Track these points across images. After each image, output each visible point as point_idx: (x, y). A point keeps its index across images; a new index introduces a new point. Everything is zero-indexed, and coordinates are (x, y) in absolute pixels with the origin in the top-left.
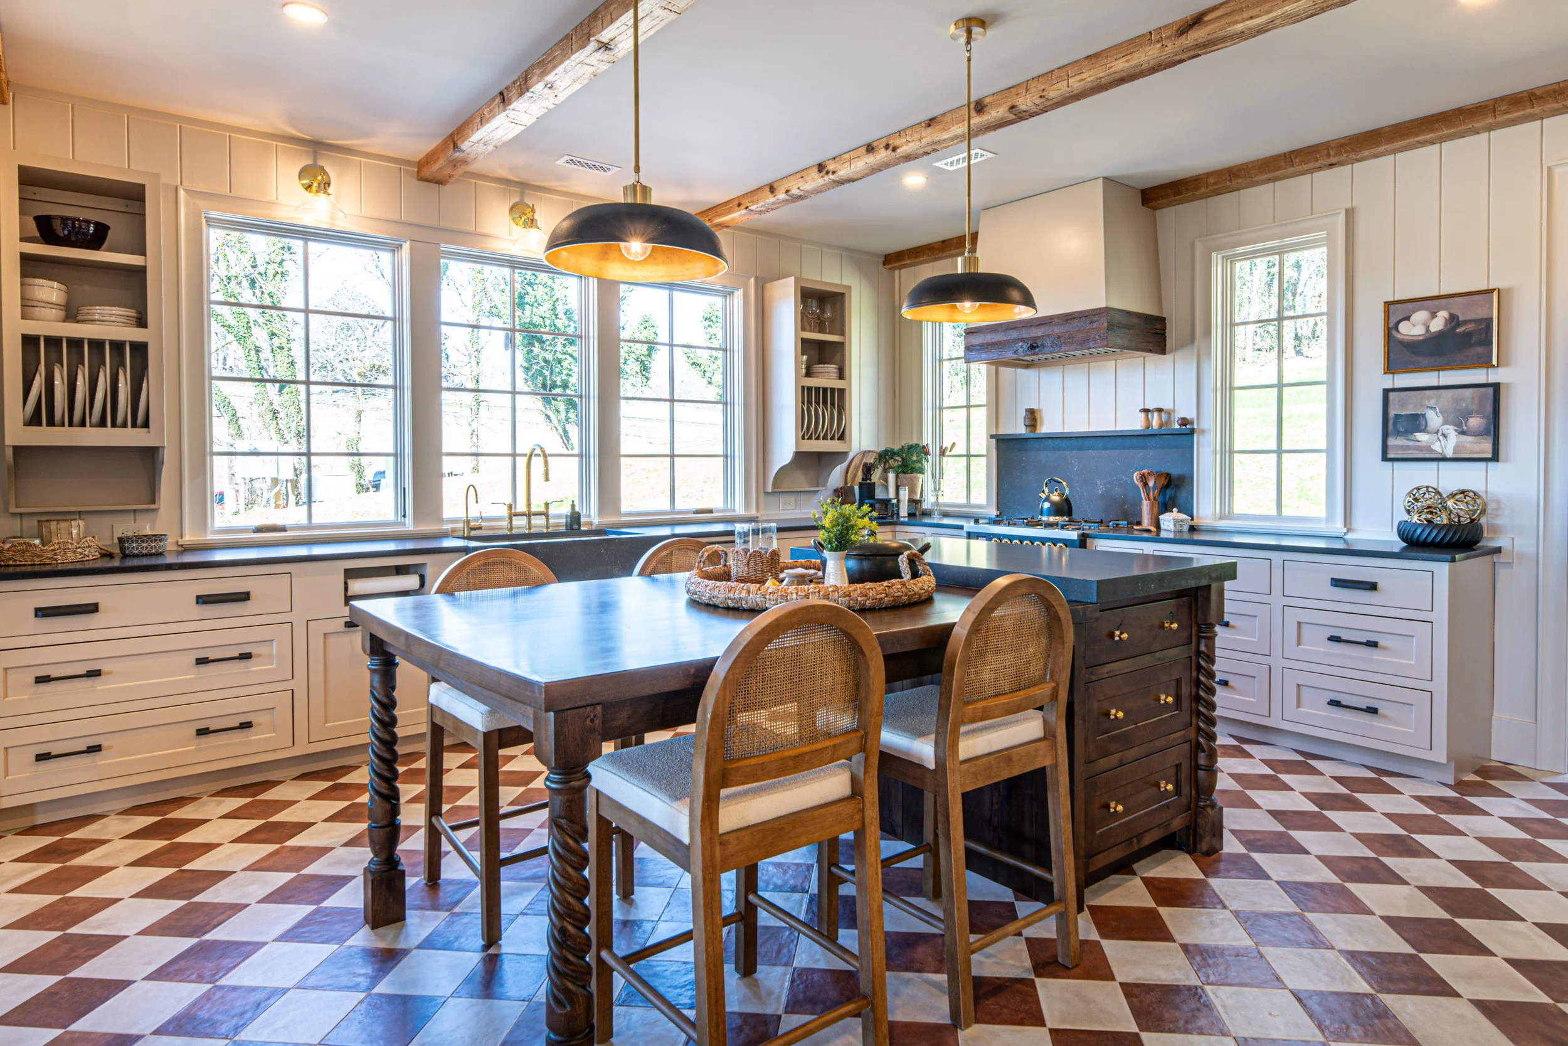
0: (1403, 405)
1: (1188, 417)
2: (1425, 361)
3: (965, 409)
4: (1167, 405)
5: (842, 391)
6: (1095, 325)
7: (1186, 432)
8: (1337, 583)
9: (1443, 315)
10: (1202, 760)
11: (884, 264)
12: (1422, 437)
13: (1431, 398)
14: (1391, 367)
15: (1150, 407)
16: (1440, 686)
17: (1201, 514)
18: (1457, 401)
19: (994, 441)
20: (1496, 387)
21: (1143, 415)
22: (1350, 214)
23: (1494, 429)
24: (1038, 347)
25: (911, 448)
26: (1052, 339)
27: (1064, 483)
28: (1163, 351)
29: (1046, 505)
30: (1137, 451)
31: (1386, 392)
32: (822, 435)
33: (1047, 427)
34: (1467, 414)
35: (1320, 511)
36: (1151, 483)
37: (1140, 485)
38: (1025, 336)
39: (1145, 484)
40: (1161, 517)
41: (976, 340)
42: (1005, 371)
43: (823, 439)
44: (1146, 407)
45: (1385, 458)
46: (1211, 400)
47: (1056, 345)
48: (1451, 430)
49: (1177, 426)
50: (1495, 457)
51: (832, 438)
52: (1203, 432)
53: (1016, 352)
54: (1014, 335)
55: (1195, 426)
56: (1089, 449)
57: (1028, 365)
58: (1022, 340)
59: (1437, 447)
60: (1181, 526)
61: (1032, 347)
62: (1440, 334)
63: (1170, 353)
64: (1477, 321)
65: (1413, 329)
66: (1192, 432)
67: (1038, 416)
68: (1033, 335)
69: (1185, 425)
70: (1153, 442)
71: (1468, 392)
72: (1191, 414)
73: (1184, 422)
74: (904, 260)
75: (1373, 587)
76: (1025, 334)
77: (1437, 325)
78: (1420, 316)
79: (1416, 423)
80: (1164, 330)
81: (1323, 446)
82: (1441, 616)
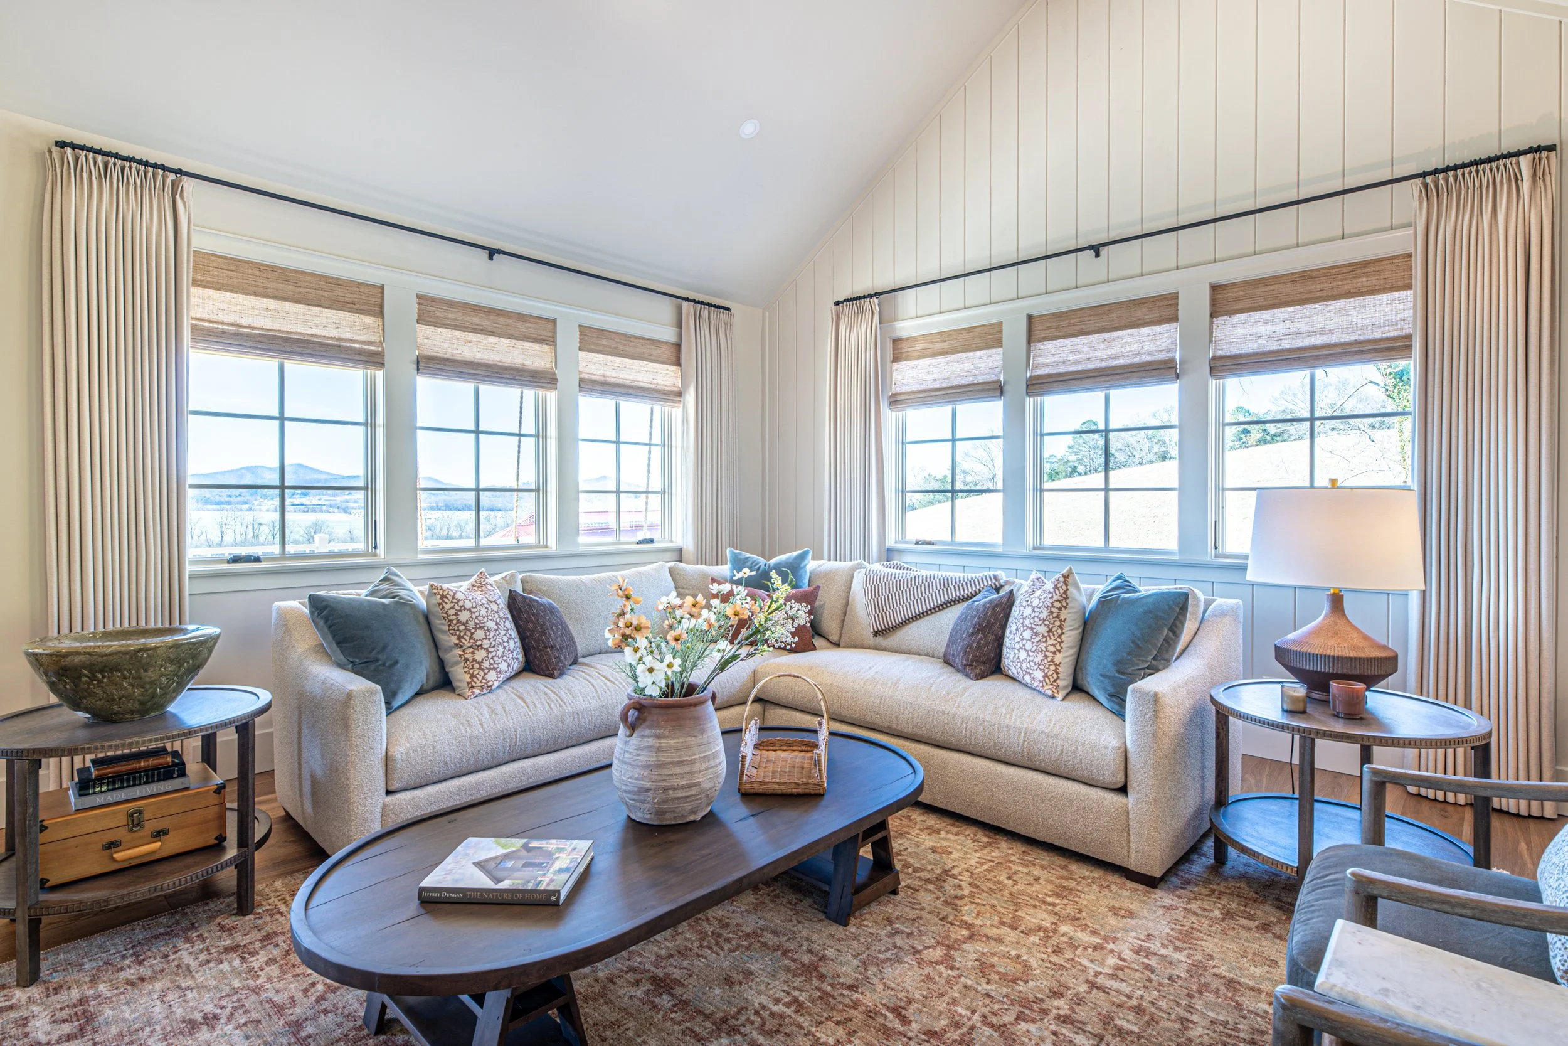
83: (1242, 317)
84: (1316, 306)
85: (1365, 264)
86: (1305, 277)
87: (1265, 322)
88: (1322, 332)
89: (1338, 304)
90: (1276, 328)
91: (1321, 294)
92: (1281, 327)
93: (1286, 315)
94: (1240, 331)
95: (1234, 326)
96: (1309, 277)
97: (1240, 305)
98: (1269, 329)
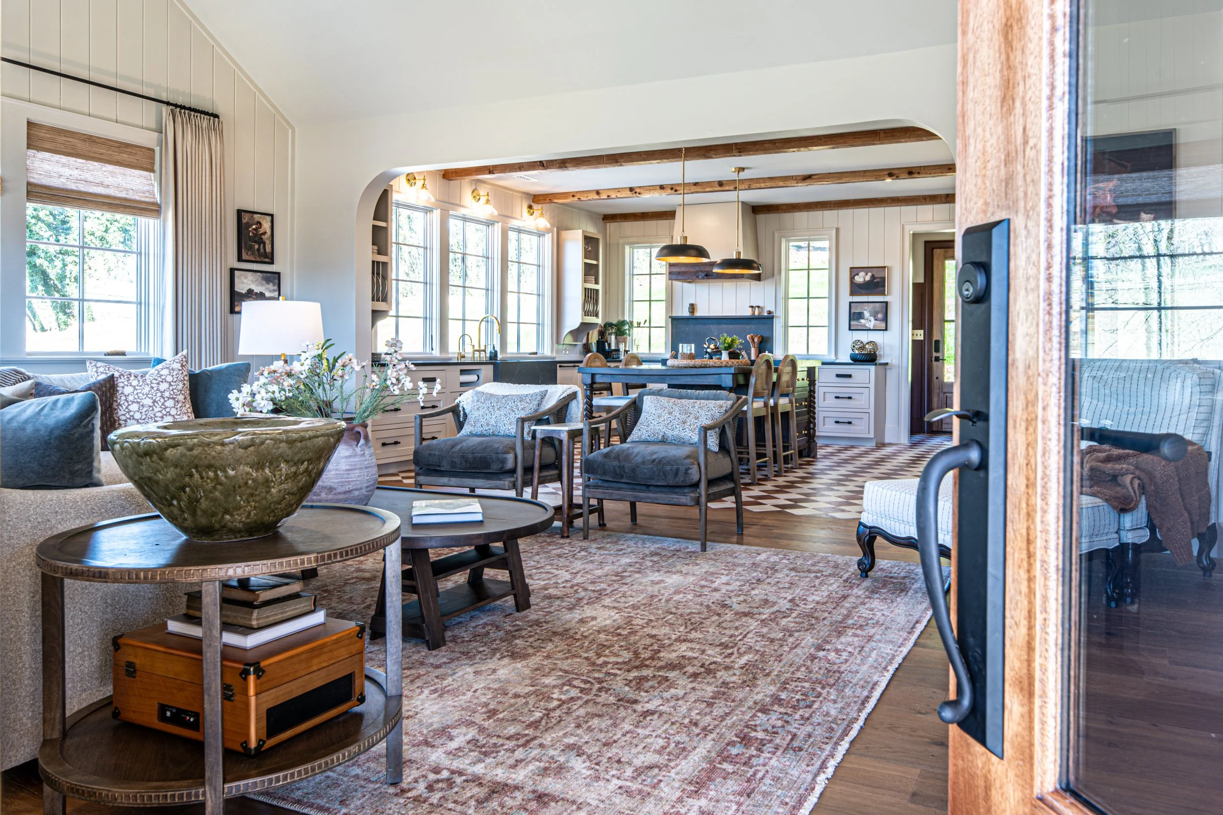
0: (856, 309)
2: (863, 291)
4: (761, 305)
5: (597, 291)
7: (769, 319)
8: (838, 376)
9: (870, 274)
10: (812, 426)
11: (603, 220)
12: (862, 321)
13: (866, 306)
14: (852, 293)
15: (754, 306)
16: (872, 410)
17: (776, 352)
18: (874, 308)
19: (669, 319)
20: (887, 303)
21: (751, 309)
22: (837, 230)
23: (885, 319)
24: (709, 275)
25: (620, 322)
27: (717, 340)
28: (759, 280)
30: (749, 325)
31: (850, 303)
32: (590, 314)
33: (699, 313)
34: (877, 313)
35: (825, 352)
36: (756, 340)
37: (751, 340)
38: (703, 270)
39: (753, 340)
41: (675, 269)
43: (591, 316)
44: (751, 306)
45: (850, 329)
46: (781, 302)
48: (872, 319)
49: (766, 314)
50: (886, 330)
52: (777, 317)
53: (697, 277)
54: (697, 269)
55: (774, 315)
56: (722, 324)
58: (701, 272)
59: (867, 325)
61: (706, 275)
62: (869, 282)
63: (763, 281)
64: (881, 278)
65: (860, 279)
66: (772, 318)
67: (696, 308)
68: (707, 270)
69: (770, 314)
70: (754, 321)
71: (878, 305)
72: (772, 309)
73: (770, 312)
75: (850, 376)
76: (703, 268)
77: (868, 278)
78: (862, 274)
79: (860, 316)
81: (827, 324)
82: (872, 385)
83: (47, 155)
84: (96, 164)
85: (128, 145)
86: (91, 139)
87: (64, 165)
88: (101, 184)
89: (110, 167)
90: (71, 172)
91: (101, 156)
92: (76, 173)
93: (78, 165)
94: (46, 166)
95: (42, 160)
96: (95, 142)
97: (47, 146)
98: (67, 172)
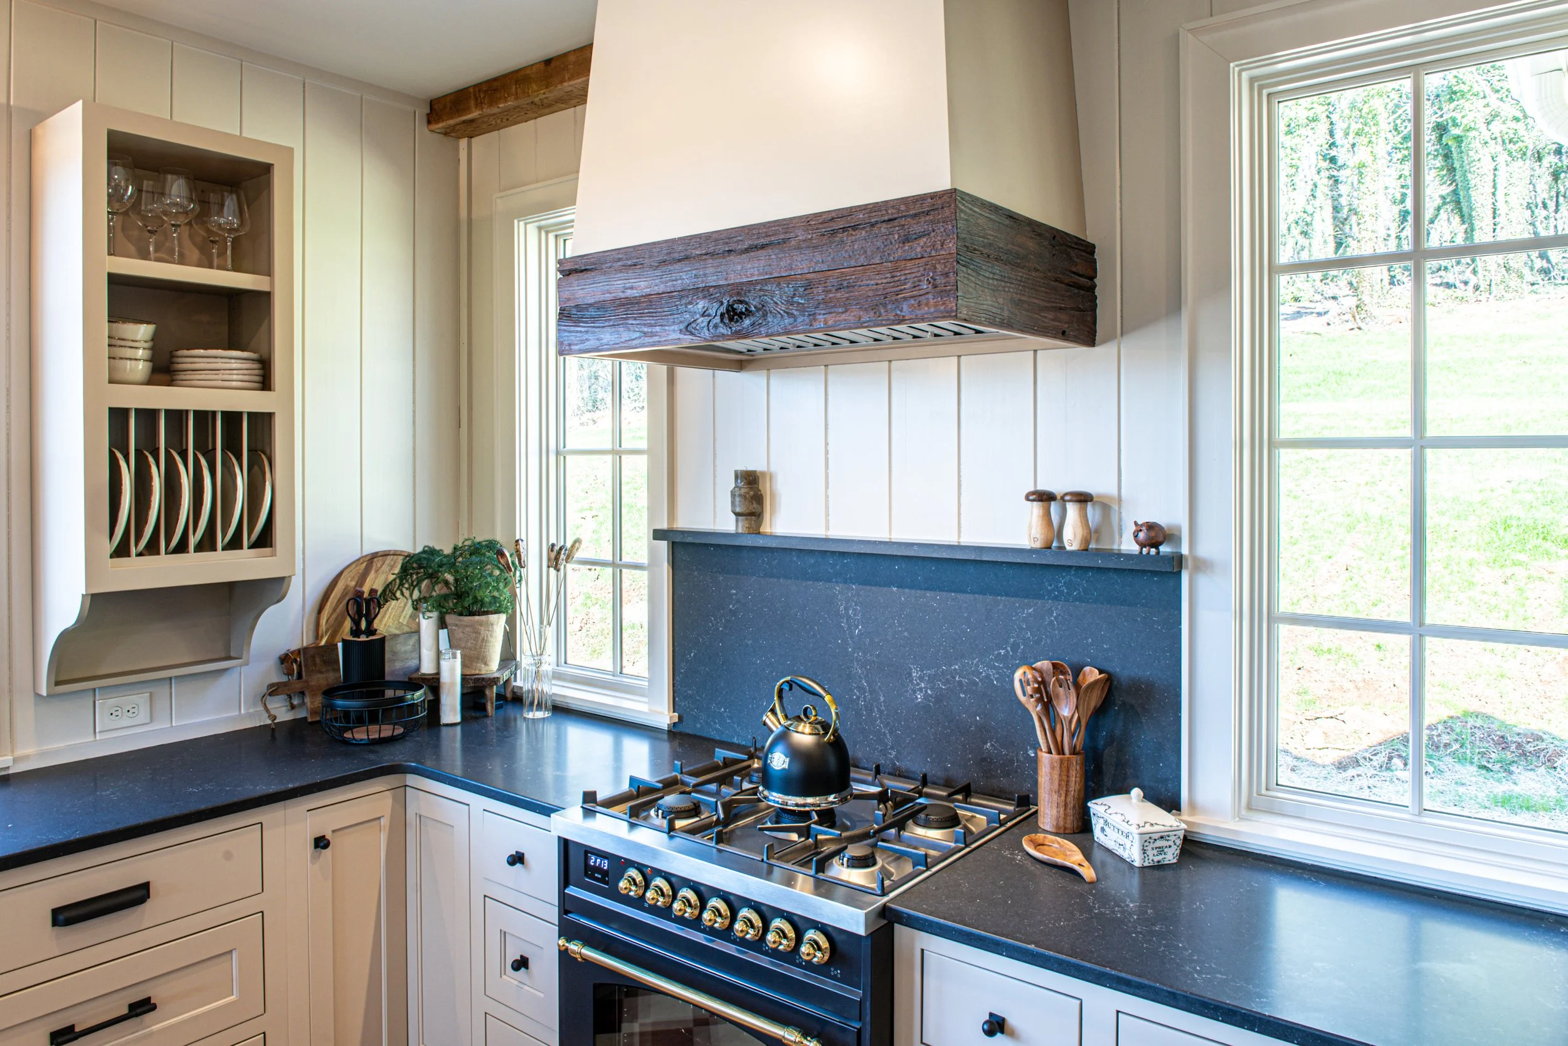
1: (1162, 520)
3: (609, 458)
4: (1099, 485)
5: (262, 422)
6: (918, 247)
11: (429, 122)
15: (1057, 487)
17: (1201, 797)
19: (663, 545)
21: (1036, 508)
24: (748, 313)
25: (478, 550)
26: (789, 291)
27: (828, 698)
28: (1089, 338)
29: (779, 761)
30: (1017, 602)
32: (193, 541)
33: (787, 520)
36: (1066, 710)
37: (1034, 709)
38: (712, 280)
39: (1048, 705)
40: (1097, 807)
41: (589, 291)
42: (691, 378)
43: (199, 548)
44: (1041, 487)
46: (1227, 472)
47: (802, 309)
49: (1129, 545)
51: (235, 544)
52: (1201, 566)
53: (688, 329)
54: (684, 277)
55: (1185, 550)
56: (888, 584)
57: (742, 363)
58: (706, 292)
60: (1161, 850)
61: (732, 315)
63: (1104, 342)
66: (1174, 568)
67: (765, 488)
68: (734, 279)
69: (1156, 545)
72: (1171, 515)
74: (467, 110)
76: (714, 274)
80: (1092, 278)
